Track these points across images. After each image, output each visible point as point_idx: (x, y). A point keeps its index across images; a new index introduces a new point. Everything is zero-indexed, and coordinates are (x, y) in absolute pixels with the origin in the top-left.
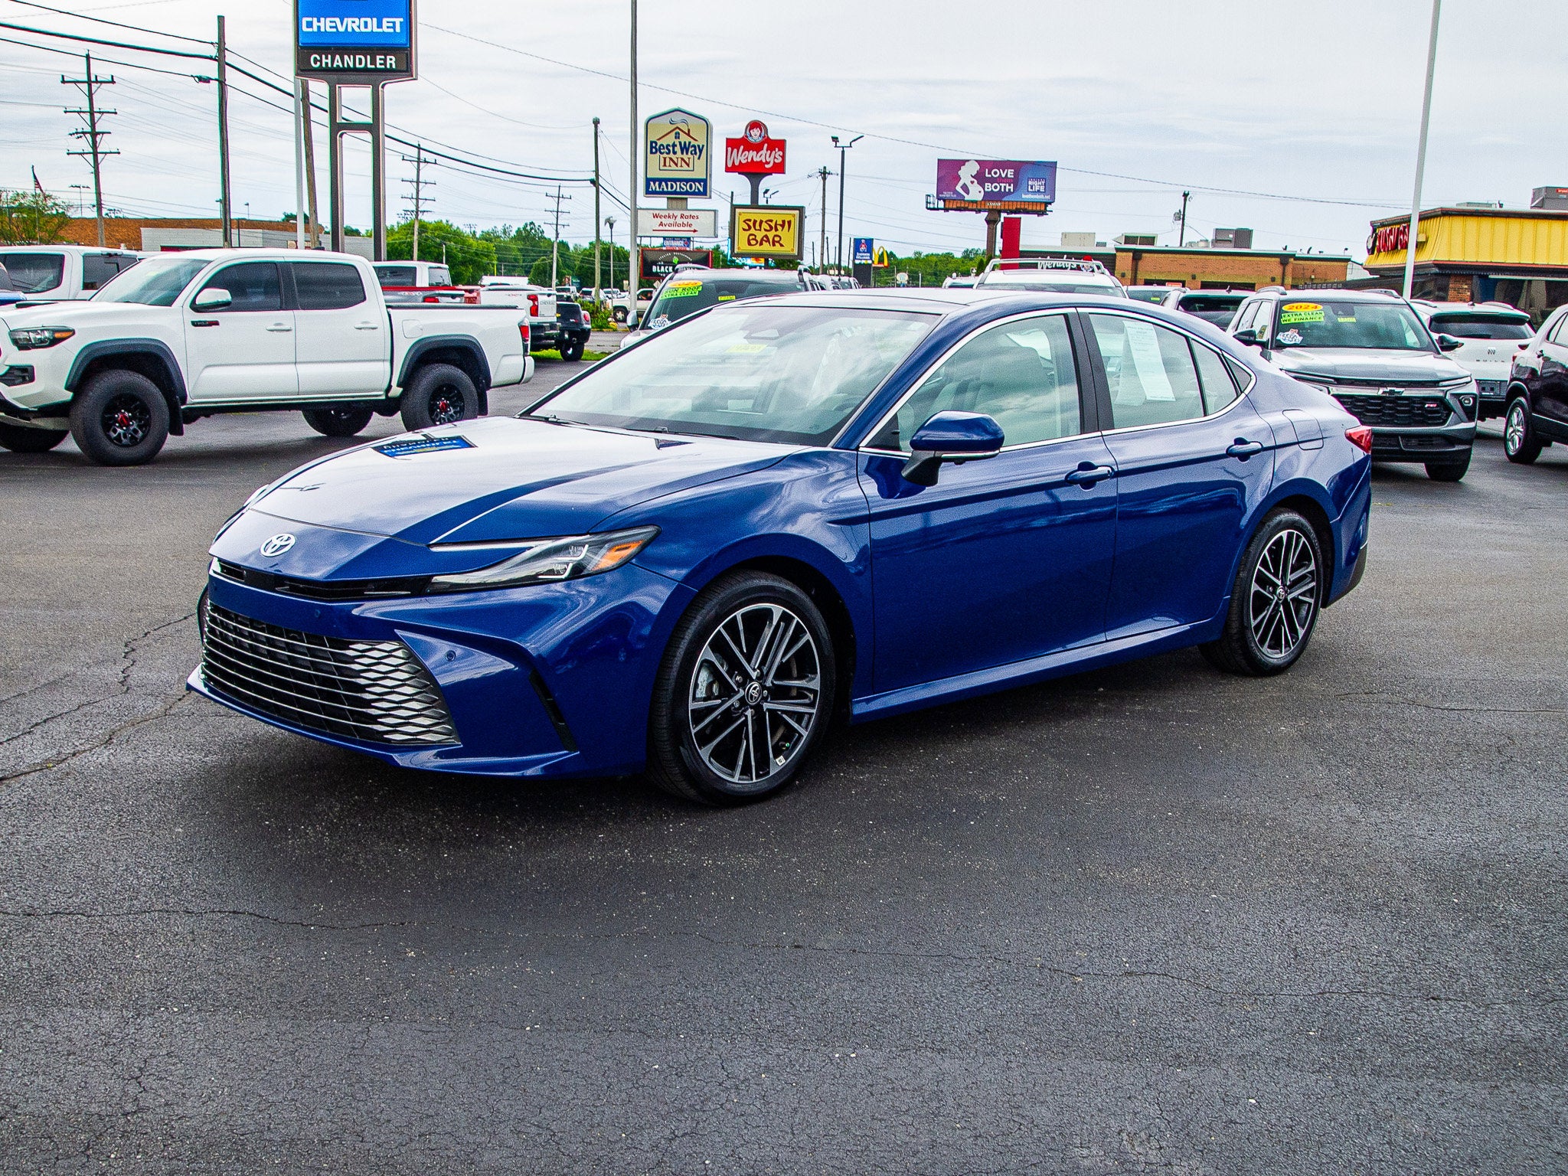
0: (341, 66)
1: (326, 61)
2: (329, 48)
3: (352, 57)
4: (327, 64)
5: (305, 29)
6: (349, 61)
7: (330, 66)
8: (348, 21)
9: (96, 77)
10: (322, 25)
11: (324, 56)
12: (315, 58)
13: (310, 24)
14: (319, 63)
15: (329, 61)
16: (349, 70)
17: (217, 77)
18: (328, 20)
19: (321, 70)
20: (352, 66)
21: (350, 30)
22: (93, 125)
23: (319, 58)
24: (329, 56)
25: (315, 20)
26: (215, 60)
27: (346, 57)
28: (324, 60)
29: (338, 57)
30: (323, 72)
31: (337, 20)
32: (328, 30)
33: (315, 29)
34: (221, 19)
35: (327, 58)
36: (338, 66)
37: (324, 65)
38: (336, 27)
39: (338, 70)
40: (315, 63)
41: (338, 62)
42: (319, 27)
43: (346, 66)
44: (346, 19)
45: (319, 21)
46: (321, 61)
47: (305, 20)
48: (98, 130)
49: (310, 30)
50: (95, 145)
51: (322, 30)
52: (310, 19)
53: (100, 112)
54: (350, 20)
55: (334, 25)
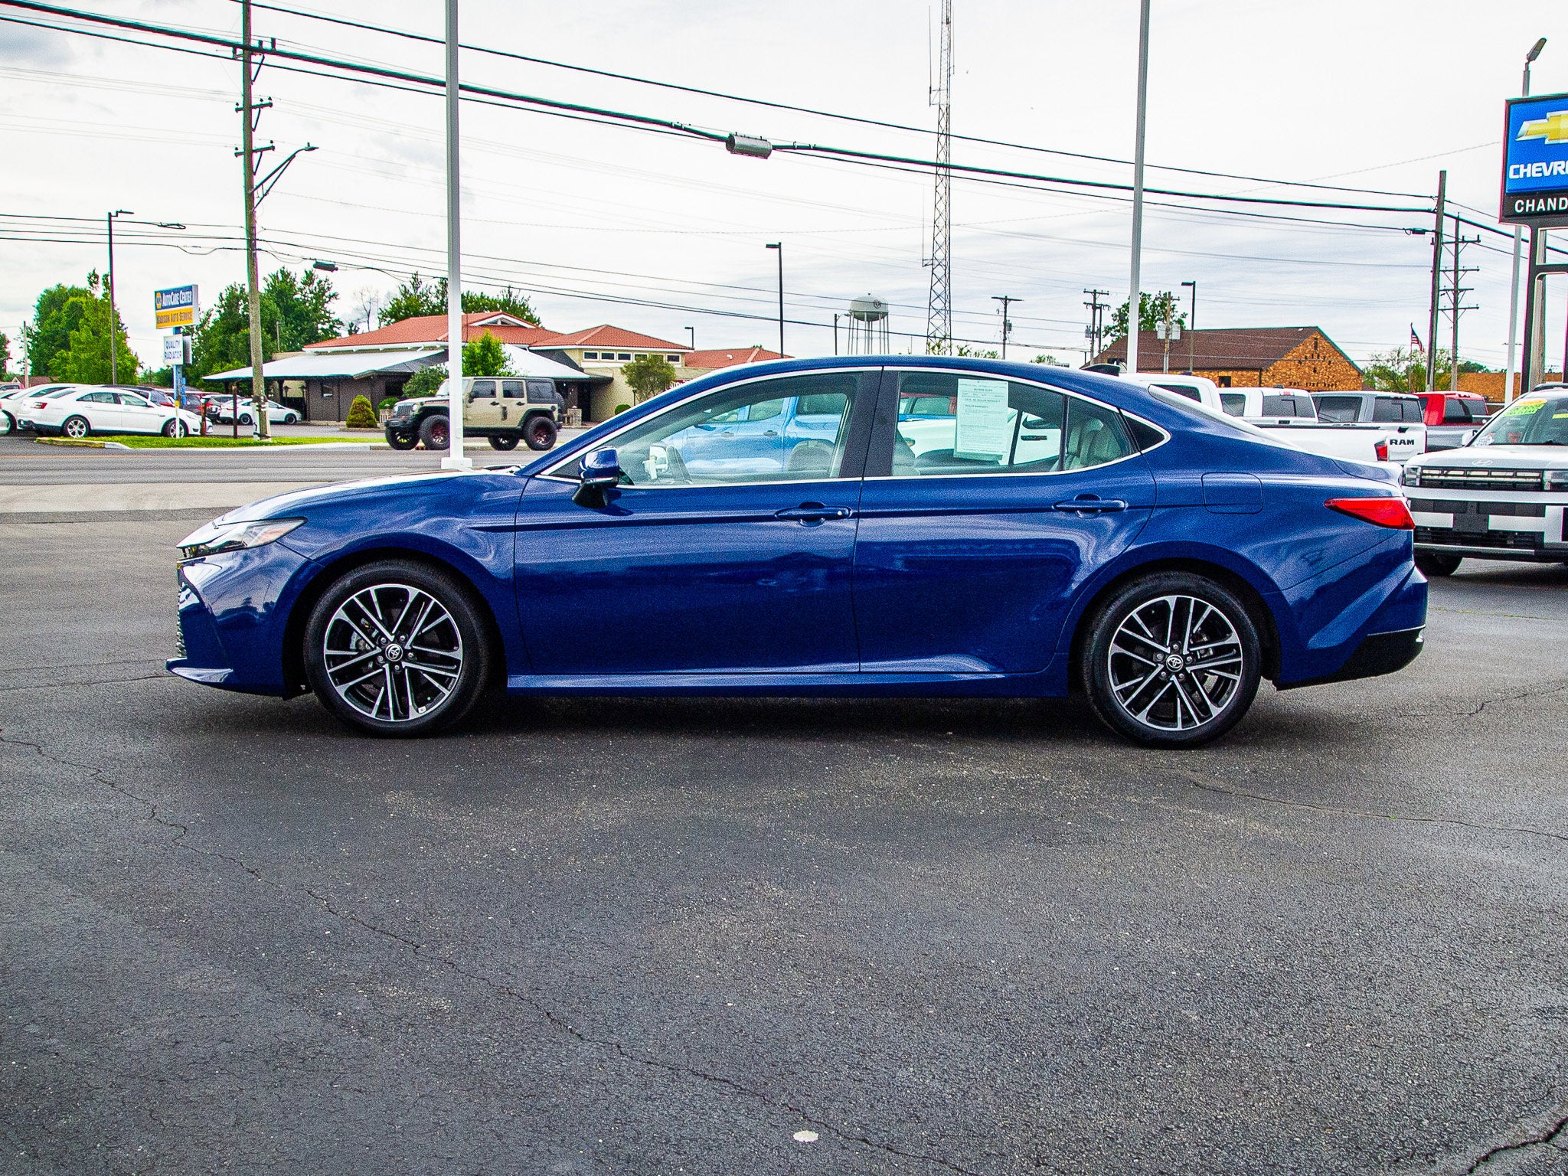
0: (1544, 209)
1: (1530, 205)
2: (1534, 193)
3: (1555, 199)
4: (1530, 208)
5: (1511, 176)
6: (1552, 204)
7: (1533, 210)
8: (1554, 164)
9: (1463, 237)
10: (1528, 170)
11: (1528, 201)
12: (1520, 204)
13: (1517, 171)
14: (1522, 208)
15: (1533, 205)
16: (1552, 212)
17: (1434, 229)
18: (1535, 165)
19: (1524, 215)
20: (1554, 209)
21: (1555, 173)
22: (1456, 283)
23: (1523, 203)
24: (1533, 201)
25: (1522, 166)
26: (1434, 212)
27: (1550, 200)
28: (1528, 205)
29: (1541, 201)
30: (1526, 217)
31: (1544, 165)
32: (1534, 175)
33: (1521, 176)
34: (1443, 174)
35: (1530, 203)
36: (1541, 210)
37: (1527, 210)
38: (1542, 172)
39: (1541, 213)
40: (1519, 208)
41: (1541, 206)
42: (1525, 174)
43: (1549, 209)
44: (1552, 163)
45: (1525, 168)
46: (1525, 206)
47: (1512, 168)
48: (1460, 287)
49: (1517, 177)
50: (1456, 302)
51: (1528, 175)
52: (1517, 166)
53: (1463, 270)
54: (1557, 163)
55: (1540, 169)
